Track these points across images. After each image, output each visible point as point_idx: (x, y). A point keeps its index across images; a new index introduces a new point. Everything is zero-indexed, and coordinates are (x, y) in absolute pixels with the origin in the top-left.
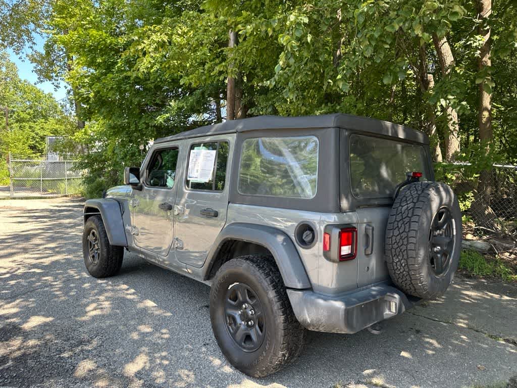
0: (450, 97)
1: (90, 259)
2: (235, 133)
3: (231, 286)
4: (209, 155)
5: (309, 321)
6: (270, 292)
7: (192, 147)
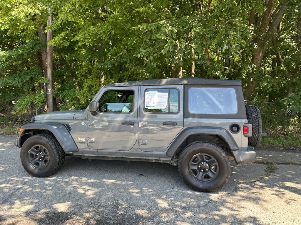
0: (219, 71)
1: (32, 167)
2: (182, 85)
3: (194, 156)
4: (163, 95)
5: (242, 161)
6: (223, 154)
7: (146, 90)
